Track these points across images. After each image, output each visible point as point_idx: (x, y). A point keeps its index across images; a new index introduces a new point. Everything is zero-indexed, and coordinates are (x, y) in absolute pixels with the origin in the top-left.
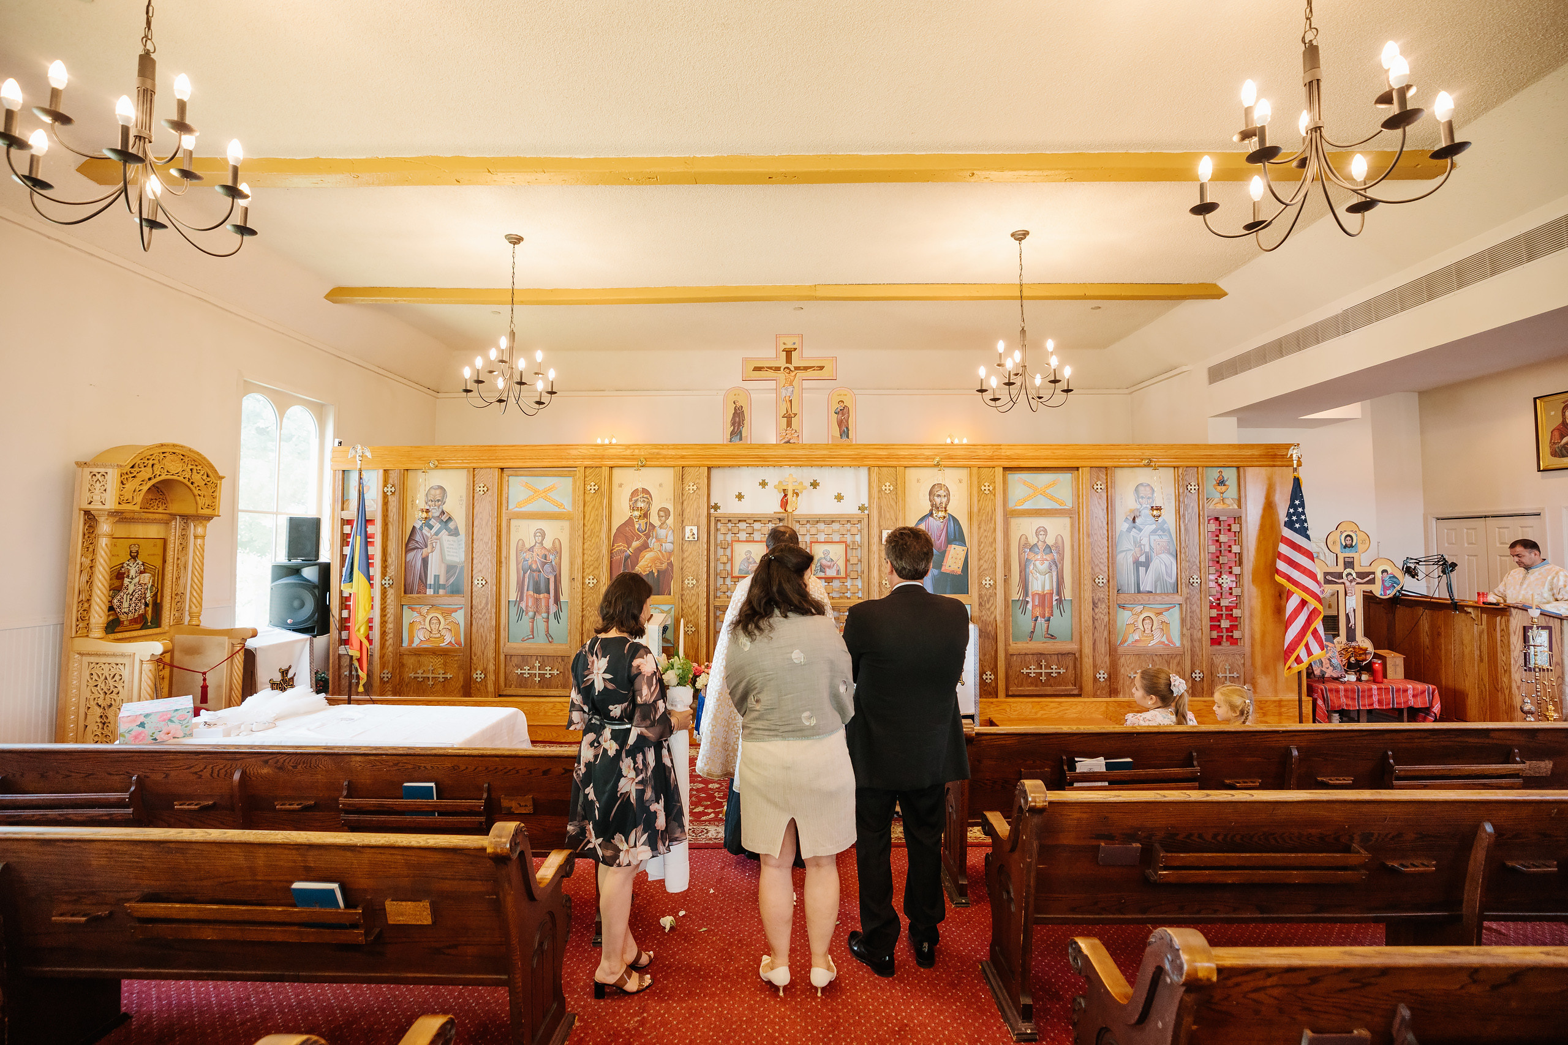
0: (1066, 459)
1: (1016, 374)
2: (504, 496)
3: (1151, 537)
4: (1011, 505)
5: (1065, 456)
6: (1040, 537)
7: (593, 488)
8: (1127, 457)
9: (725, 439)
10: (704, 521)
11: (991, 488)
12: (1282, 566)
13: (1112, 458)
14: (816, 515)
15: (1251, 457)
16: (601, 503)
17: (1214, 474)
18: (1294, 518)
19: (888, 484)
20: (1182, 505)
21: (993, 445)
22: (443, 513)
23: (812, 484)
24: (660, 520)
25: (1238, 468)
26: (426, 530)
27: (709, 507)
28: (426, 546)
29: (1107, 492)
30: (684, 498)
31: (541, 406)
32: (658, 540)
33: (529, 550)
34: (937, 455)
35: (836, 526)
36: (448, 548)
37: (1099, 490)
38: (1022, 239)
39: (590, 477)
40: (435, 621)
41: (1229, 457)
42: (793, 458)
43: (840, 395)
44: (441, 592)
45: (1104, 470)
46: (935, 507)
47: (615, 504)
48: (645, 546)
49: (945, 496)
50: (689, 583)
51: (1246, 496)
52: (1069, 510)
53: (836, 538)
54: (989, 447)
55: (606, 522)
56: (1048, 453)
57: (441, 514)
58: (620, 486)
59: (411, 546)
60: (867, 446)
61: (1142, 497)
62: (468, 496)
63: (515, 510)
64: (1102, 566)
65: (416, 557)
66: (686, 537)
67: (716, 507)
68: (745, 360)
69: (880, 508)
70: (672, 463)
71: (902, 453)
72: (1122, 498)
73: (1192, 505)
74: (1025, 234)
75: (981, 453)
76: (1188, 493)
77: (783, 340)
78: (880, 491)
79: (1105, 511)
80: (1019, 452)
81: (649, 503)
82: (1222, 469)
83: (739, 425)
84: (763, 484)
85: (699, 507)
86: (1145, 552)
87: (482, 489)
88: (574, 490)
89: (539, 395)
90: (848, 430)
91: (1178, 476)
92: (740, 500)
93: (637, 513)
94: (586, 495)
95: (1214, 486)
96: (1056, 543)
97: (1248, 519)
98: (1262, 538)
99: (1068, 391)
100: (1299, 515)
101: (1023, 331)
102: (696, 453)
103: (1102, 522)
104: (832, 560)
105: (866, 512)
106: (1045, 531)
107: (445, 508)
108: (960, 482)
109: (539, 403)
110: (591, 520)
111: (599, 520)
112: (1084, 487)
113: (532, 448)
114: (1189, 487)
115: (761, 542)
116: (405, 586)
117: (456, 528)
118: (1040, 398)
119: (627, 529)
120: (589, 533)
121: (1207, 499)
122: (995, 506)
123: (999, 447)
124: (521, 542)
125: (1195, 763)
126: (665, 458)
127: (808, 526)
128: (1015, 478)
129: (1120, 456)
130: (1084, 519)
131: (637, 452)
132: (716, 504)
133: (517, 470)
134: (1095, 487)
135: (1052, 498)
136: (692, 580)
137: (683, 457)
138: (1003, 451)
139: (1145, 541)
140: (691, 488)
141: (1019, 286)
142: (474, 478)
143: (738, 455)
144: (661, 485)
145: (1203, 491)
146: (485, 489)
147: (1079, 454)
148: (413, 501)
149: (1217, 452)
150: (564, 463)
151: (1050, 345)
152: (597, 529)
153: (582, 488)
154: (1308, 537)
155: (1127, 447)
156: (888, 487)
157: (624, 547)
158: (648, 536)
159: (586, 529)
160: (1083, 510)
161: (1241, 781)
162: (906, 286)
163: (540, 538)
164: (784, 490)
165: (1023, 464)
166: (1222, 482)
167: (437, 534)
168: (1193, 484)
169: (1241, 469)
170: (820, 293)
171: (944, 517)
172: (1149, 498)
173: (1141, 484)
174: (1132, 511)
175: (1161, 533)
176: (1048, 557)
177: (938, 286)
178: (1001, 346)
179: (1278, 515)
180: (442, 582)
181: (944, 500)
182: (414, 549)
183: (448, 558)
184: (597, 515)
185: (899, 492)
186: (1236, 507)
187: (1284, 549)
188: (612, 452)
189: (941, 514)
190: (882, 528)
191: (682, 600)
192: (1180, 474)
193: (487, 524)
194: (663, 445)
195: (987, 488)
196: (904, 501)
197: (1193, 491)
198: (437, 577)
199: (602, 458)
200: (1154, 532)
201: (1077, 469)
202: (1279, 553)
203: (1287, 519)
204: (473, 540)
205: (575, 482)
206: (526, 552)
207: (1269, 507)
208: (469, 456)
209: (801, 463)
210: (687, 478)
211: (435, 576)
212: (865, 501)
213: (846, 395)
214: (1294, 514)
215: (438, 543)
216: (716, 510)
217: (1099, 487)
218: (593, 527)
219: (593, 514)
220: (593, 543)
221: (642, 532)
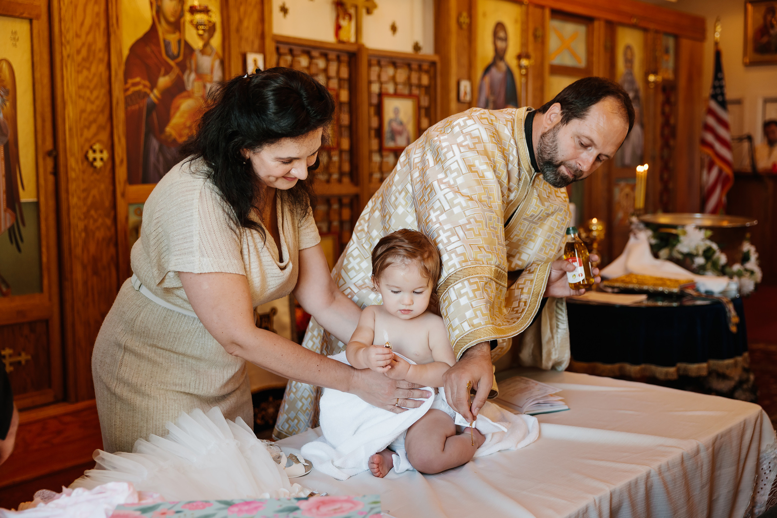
10: (271, 46)
11: (541, 35)
32: (200, 76)
46: (497, 53)
48: (179, 88)
49: (504, 39)
78: (458, 24)
119: (148, 49)
135: (573, 54)
156: (464, 19)
157: (145, 86)
158: (183, 67)
181: (504, 45)
195: (538, 34)
201: (593, 20)
212: (418, 38)
218: (90, 38)
219: (89, 11)
220: (94, 75)
221: (173, 58)
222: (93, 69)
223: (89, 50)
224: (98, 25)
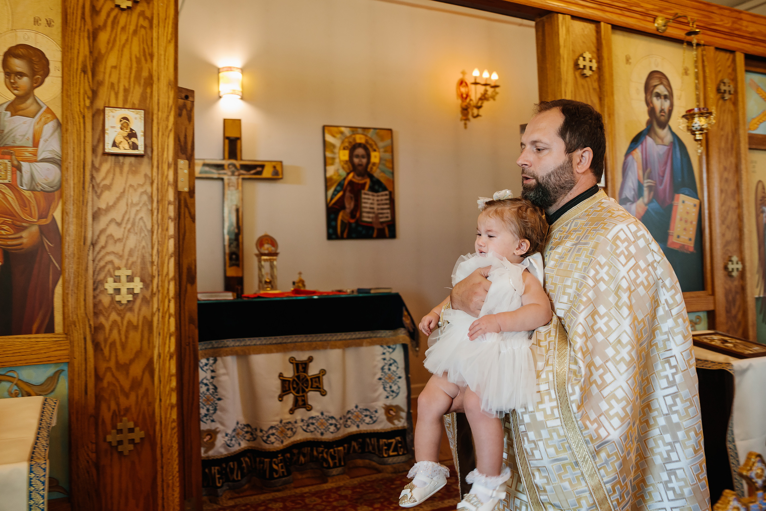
4: (747, 126)
11: (732, 89)
19: (587, 55)
24: (12, 86)
32: (7, 151)
46: (654, 117)
49: (666, 97)
50: (118, 291)
78: (574, 69)
108: (686, 71)
122: (736, 123)
123: (740, 16)
136: (130, 279)
138: (744, 23)
156: (587, 61)
181: (666, 105)
191: (97, 346)
195: (727, 88)
196: (612, 97)
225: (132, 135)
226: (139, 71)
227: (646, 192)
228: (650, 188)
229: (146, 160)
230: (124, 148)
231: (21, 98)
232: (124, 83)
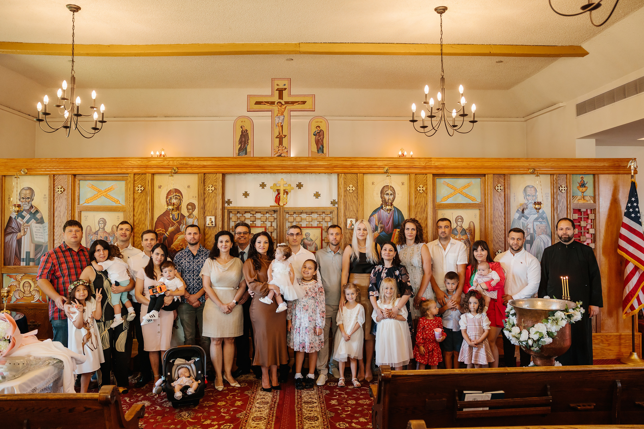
0: (477, 168)
1: (438, 109)
2: (77, 194)
3: (535, 223)
4: (438, 201)
5: (476, 166)
6: (459, 223)
7: (140, 189)
8: (519, 167)
9: (235, 154)
10: (219, 212)
11: (424, 189)
12: (622, 243)
13: (508, 168)
14: (300, 208)
15: (603, 167)
16: (146, 200)
17: (578, 179)
18: (631, 210)
19: (351, 186)
20: (556, 201)
21: (426, 158)
22: (32, 207)
23: (297, 186)
24: (188, 212)
25: (594, 175)
26: (19, 220)
27: (223, 202)
28: (20, 231)
29: (505, 191)
30: (206, 196)
31: (96, 131)
33: (95, 233)
34: (386, 165)
35: (315, 216)
36: (36, 232)
37: (499, 191)
38: (442, 13)
39: (138, 181)
40: (27, 285)
41: (588, 167)
42: (283, 167)
43: (317, 122)
44: (31, 264)
45: (502, 176)
46: (385, 202)
47: (156, 200)
48: (178, 231)
49: (391, 194)
51: (599, 194)
52: (478, 204)
53: (315, 224)
54: (423, 160)
55: (149, 214)
56: (464, 164)
57: (30, 208)
58: (160, 187)
59: (8, 231)
60: (336, 159)
61: (529, 195)
62: (50, 194)
63: (86, 204)
64: (500, 243)
65: (12, 239)
66: (207, 224)
67: (229, 202)
68: (249, 96)
69: (345, 203)
70: (197, 171)
71: (362, 163)
72: (515, 196)
73: (562, 201)
74: (445, 9)
75: (417, 164)
76: (560, 193)
77: (276, 82)
78: (346, 191)
79: (503, 205)
80: (444, 163)
81: (180, 200)
82: (583, 176)
83: (245, 143)
84: (263, 185)
85: (216, 203)
86: (530, 233)
87: (60, 190)
88: (126, 190)
89: (94, 123)
90: (323, 147)
91: (553, 181)
92: (246, 197)
93: (171, 207)
94: (135, 194)
95: (578, 187)
96: (469, 227)
97: (600, 210)
98: (609, 223)
99: (474, 122)
100: (634, 208)
101: (443, 79)
102: (214, 164)
103: (501, 212)
104: (312, 240)
105: (336, 205)
106: (462, 219)
107: (33, 203)
108: (403, 184)
109: (95, 129)
110: (139, 212)
111: (145, 211)
112: (489, 188)
113: (96, 160)
114: (561, 188)
115: (261, 227)
116: (4, 260)
117: (42, 218)
118: (454, 126)
119: (165, 218)
120: (137, 221)
121: (573, 196)
122: (427, 201)
123: (430, 160)
124: (89, 228)
125: (549, 393)
126: (191, 167)
127: (295, 215)
128: (440, 181)
129: (515, 166)
130: (489, 211)
131: (171, 163)
132: (229, 200)
133: (85, 177)
134: (497, 188)
135: (467, 196)
137: (204, 167)
138: (433, 162)
139: (530, 226)
140: (210, 188)
141: (440, 46)
142: (54, 181)
143: (244, 165)
144: (189, 187)
145: (570, 191)
146: (62, 190)
147: (486, 164)
148: (9, 198)
149: (580, 164)
150: (119, 171)
151: (461, 89)
152: (143, 218)
153: (132, 189)
154: (640, 224)
155: (518, 160)
156: (351, 188)
157: (163, 231)
158: (180, 223)
159: (135, 218)
160: (488, 204)
161: (581, 404)
162: (364, 45)
163: (103, 225)
164: (278, 190)
165: (447, 172)
166: (583, 185)
167: (28, 222)
168: (563, 186)
169: (596, 176)
170: (303, 49)
171: (391, 210)
172: (533, 196)
173: (528, 186)
174: (522, 205)
175: (541, 220)
176: (464, 237)
177: (387, 44)
178: (427, 89)
179: (620, 208)
180: (32, 256)
181: (391, 197)
182: (11, 233)
183: (36, 239)
184: (143, 208)
185: (359, 192)
186: (592, 202)
187: (624, 231)
188: (153, 163)
189: (388, 207)
190: (347, 217)
192: (554, 179)
193: (64, 215)
194: (190, 158)
195: (421, 189)
196: (363, 197)
197: (563, 191)
198: (28, 253)
199: (147, 167)
200: (536, 219)
201: (484, 175)
202: (621, 234)
203: (626, 211)
204: (54, 226)
205: (127, 185)
206: (92, 235)
207: (615, 202)
208: (50, 166)
209: (289, 171)
210: (208, 181)
211: (27, 252)
212: (335, 197)
213: (321, 122)
214: (631, 207)
215: (29, 229)
216: (229, 204)
217: (499, 188)
218: (140, 217)
219: (140, 208)
220: (141, 229)
221: (176, 220)
222: (140, 227)
223: (139, 221)
224: (143, 212)
225: (212, 222)
226: (214, 206)
227: (379, 229)
228: (381, 227)
229: (216, 227)
230: (210, 225)
231: (190, 214)
232: (211, 210)
